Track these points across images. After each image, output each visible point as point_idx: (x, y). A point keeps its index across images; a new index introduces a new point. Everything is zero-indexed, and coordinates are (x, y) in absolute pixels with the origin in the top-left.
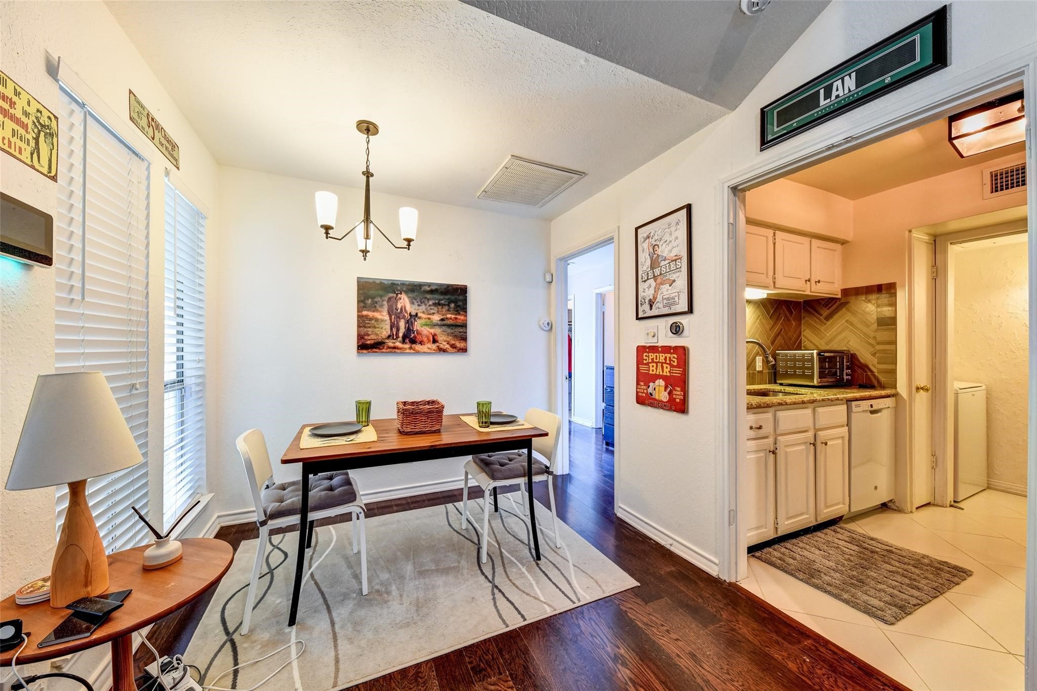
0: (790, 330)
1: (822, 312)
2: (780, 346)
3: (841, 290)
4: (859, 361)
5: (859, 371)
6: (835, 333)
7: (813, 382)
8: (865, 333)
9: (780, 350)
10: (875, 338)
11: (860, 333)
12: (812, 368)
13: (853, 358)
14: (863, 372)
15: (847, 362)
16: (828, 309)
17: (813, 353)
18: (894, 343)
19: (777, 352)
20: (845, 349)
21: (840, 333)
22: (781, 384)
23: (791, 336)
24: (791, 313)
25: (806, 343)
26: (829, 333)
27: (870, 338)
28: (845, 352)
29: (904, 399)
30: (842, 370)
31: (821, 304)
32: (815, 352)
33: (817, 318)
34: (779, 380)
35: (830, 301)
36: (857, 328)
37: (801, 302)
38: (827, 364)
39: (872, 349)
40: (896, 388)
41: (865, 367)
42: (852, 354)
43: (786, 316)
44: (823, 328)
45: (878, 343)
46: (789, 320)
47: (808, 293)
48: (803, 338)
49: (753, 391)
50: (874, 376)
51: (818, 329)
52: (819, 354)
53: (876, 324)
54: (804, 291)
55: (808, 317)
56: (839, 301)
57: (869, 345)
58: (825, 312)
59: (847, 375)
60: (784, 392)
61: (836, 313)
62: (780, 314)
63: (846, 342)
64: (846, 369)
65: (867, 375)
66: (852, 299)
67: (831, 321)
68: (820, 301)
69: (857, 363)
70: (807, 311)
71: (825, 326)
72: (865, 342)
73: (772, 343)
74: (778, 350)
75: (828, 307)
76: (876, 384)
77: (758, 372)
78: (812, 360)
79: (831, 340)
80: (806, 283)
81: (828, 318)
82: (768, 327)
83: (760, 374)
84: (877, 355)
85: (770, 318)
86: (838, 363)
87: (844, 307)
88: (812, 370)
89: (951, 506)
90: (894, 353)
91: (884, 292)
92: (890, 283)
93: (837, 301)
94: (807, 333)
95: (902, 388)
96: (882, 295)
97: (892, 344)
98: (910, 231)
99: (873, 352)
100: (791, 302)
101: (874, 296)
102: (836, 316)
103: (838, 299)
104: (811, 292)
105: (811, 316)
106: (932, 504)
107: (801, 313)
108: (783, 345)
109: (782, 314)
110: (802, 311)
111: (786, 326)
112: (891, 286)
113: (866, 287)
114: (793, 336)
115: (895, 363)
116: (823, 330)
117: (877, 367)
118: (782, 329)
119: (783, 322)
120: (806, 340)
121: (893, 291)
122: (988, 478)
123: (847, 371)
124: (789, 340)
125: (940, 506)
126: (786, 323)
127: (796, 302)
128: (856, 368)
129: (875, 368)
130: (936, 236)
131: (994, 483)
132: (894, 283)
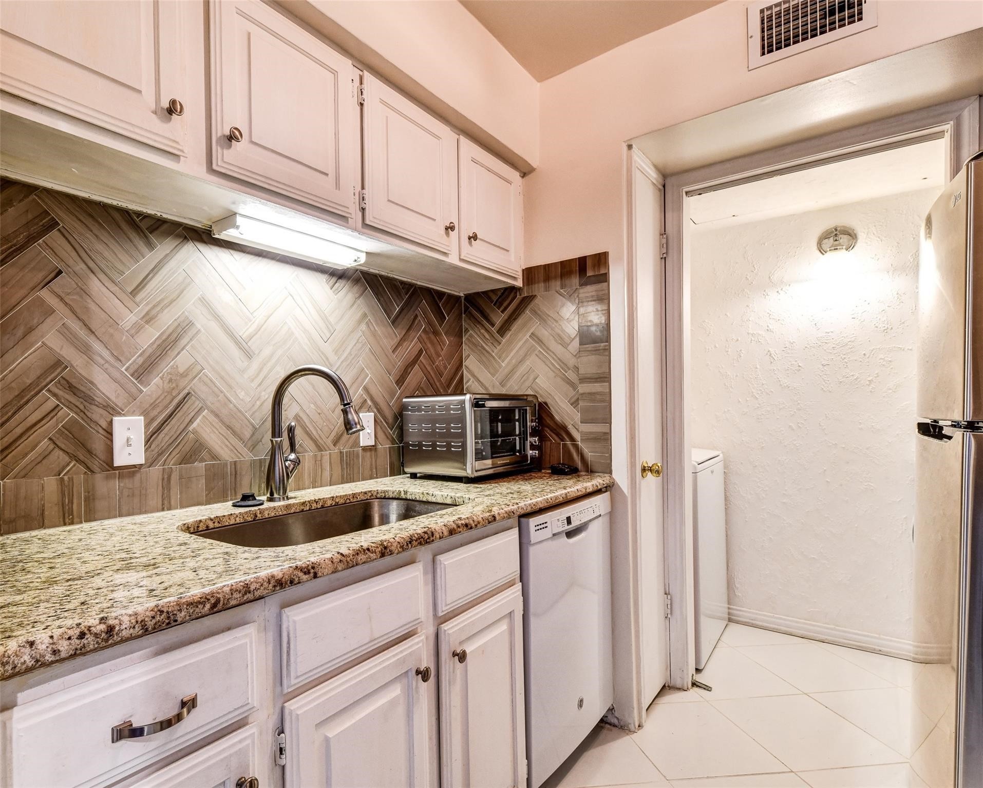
0: (439, 355)
1: (493, 318)
2: (419, 388)
3: (523, 270)
4: (552, 418)
5: (553, 438)
7: (465, 470)
8: (561, 361)
9: (418, 396)
10: (576, 368)
11: (553, 359)
12: (463, 435)
13: (542, 411)
14: (558, 442)
15: (533, 421)
16: (503, 312)
17: (463, 402)
18: (605, 378)
19: (404, 400)
20: (530, 392)
21: (521, 361)
22: (414, 476)
23: (442, 369)
24: (442, 318)
25: (470, 383)
26: (506, 362)
27: (569, 369)
28: (530, 399)
30: (523, 439)
31: (492, 302)
32: (469, 399)
33: (486, 330)
34: (409, 467)
35: (506, 293)
36: (548, 349)
37: (460, 297)
38: (500, 424)
39: (572, 393)
40: (610, 472)
41: (562, 430)
42: (540, 404)
43: (430, 323)
44: (496, 351)
45: (583, 380)
46: (436, 333)
48: (465, 372)
50: (576, 447)
51: (488, 352)
52: (477, 404)
53: (577, 339)
54: (445, 254)
55: (473, 329)
56: (520, 295)
57: (568, 383)
58: (499, 318)
59: (533, 447)
60: (406, 499)
61: (515, 319)
62: (416, 316)
63: (532, 378)
64: (530, 436)
65: (565, 445)
66: (539, 289)
67: (508, 335)
68: (491, 294)
69: (549, 421)
70: (471, 316)
71: (498, 348)
72: (563, 379)
73: (400, 381)
74: (407, 397)
75: (502, 309)
76: (579, 465)
77: (365, 449)
78: (461, 419)
79: (508, 377)
80: (448, 235)
81: (504, 329)
82: (389, 343)
83: (368, 454)
84: (581, 404)
85: (393, 322)
86: (517, 423)
87: (526, 307)
88: (462, 440)
89: (694, 684)
90: (606, 399)
91: (590, 273)
92: (599, 254)
93: (518, 294)
94: (471, 363)
95: (620, 474)
96: (586, 281)
97: (604, 382)
98: (630, 147)
99: (573, 400)
100: (441, 294)
101: (575, 281)
102: (515, 327)
103: (519, 289)
104: (461, 260)
105: (476, 327)
106: (665, 689)
107: (462, 320)
108: (425, 389)
109: (419, 318)
110: (464, 315)
111: (429, 345)
112: (601, 259)
113: (562, 263)
114: (445, 367)
115: (608, 420)
116: (496, 354)
117: (580, 430)
118: (420, 352)
119: (423, 335)
120: (470, 376)
121: (602, 271)
122: (729, 603)
123: (530, 439)
124: (435, 373)
125: (679, 689)
126: (429, 338)
127: (450, 296)
128: (548, 433)
129: (578, 431)
130: (666, 176)
131: (736, 612)
132: (605, 254)
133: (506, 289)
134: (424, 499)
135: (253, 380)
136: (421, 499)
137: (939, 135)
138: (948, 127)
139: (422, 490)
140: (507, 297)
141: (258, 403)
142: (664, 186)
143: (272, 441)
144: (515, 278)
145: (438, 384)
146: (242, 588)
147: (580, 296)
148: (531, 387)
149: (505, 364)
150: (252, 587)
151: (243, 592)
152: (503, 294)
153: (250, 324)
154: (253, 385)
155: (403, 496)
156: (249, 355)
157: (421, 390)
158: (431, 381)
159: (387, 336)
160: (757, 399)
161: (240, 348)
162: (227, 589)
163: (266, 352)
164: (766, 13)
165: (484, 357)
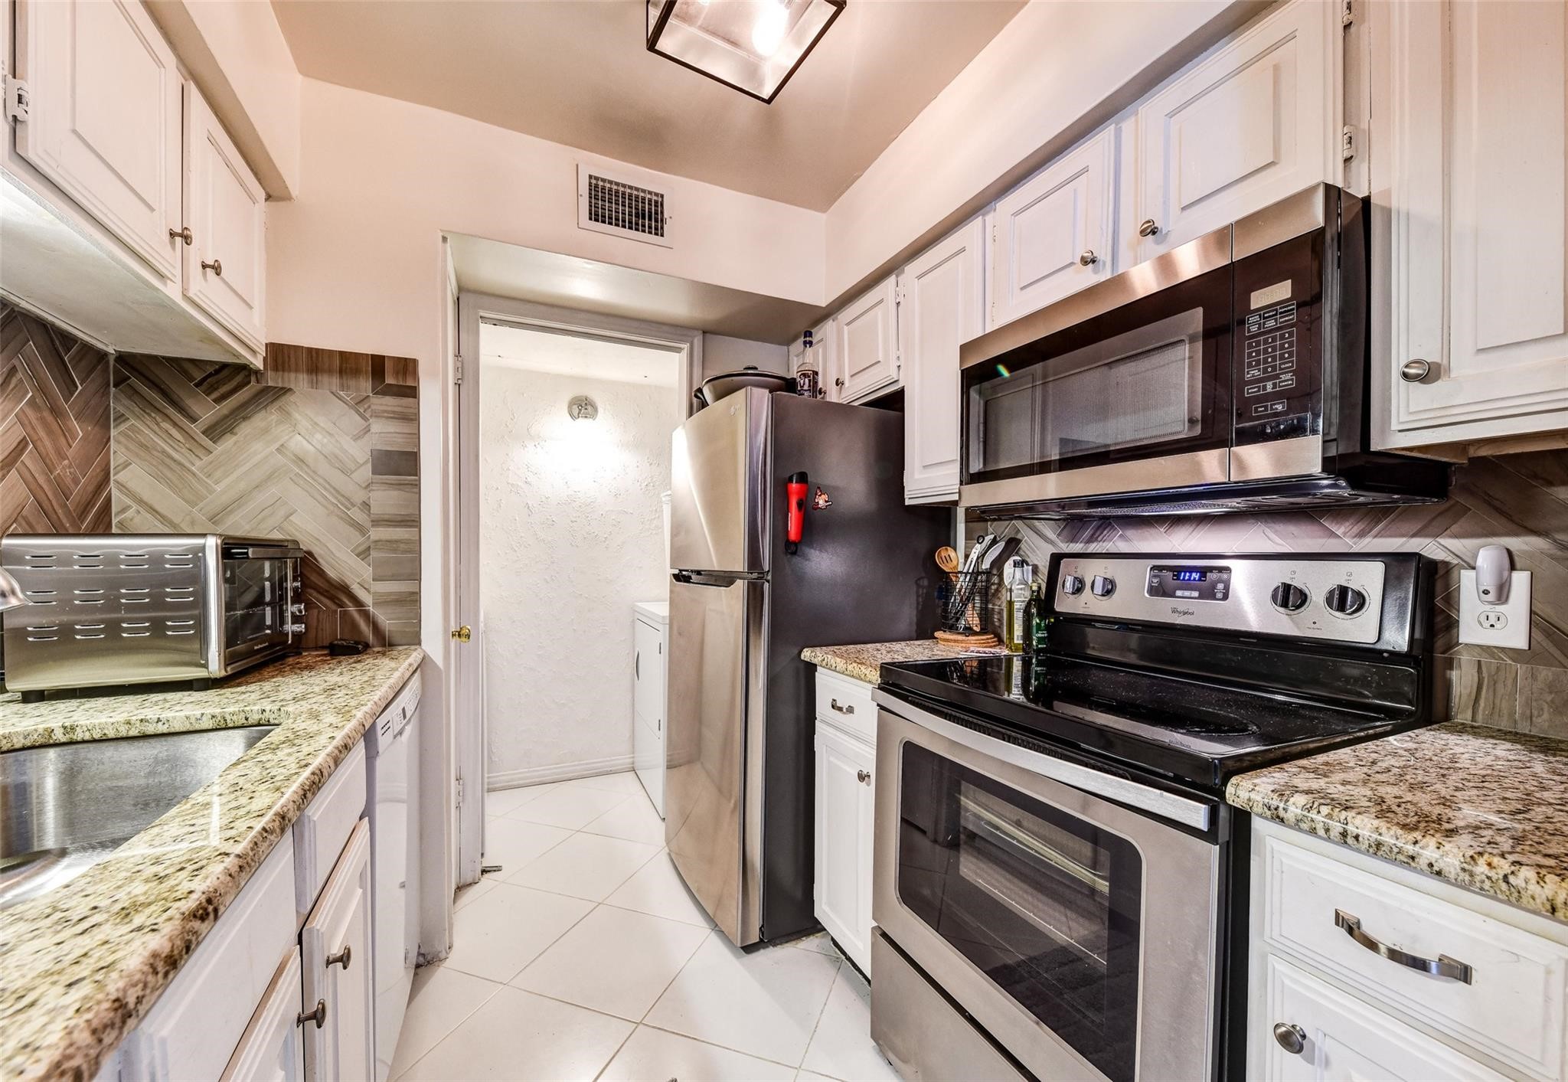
0: (62, 456)
1: (195, 407)
2: (18, 517)
3: (266, 344)
4: (321, 573)
5: (326, 604)
6: (242, 485)
7: (205, 666)
8: (337, 491)
10: (366, 505)
11: (325, 489)
12: (200, 605)
13: (306, 565)
14: (334, 607)
15: (295, 579)
16: (217, 401)
17: (203, 548)
18: (413, 521)
19: (8, 543)
20: (276, 535)
21: (259, 487)
22: (35, 696)
23: (68, 481)
24: (69, 387)
25: (129, 514)
26: (224, 484)
27: (353, 505)
28: (288, 545)
29: (438, 666)
30: (279, 609)
31: (191, 379)
32: (212, 544)
33: (175, 424)
35: (225, 373)
36: (315, 472)
37: (102, 356)
39: (357, 539)
40: (420, 644)
41: (338, 592)
43: (42, 389)
44: (198, 463)
45: (377, 522)
46: (57, 413)
47: (172, 291)
48: (115, 494)
50: (366, 615)
52: (228, 551)
53: (369, 468)
54: (161, 276)
56: (258, 381)
57: (352, 525)
58: (208, 411)
59: (296, 619)
61: (245, 418)
62: (13, 371)
63: (281, 513)
64: (292, 604)
65: (345, 614)
66: (299, 382)
67: (228, 443)
69: (314, 578)
70: (134, 394)
71: (205, 459)
72: (344, 520)
74: (9, 536)
75: (215, 395)
76: (371, 638)
78: (197, 579)
79: (227, 509)
80: (173, 244)
81: (217, 431)
84: (374, 554)
87: (272, 402)
88: (196, 612)
89: (484, 872)
90: (414, 550)
91: (390, 380)
92: (406, 359)
93: (253, 379)
94: (133, 478)
95: (433, 643)
96: (384, 390)
97: (411, 526)
98: (444, 239)
99: (361, 548)
100: (68, 339)
101: (366, 385)
102: (245, 429)
103: (257, 372)
104: (185, 296)
105: (150, 415)
106: (459, 889)
107: (109, 398)
108: (31, 519)
109: (20, 375)
110: (113, 390)
111: (42, 433)
112: (407, 366)
113: (342, 353)
114: (76, 482)
115: (416, 576)
116: (201, 470)
117: (372, 590)
118: (22, 445)
119: (29, 412)
120: (129, 502)
121: (410, 383)
123: (291, 609)
124: (55, 495)
125: (470, 885)
126: (42, 420)
127: (87, 348)
128: (313, 596)
129: (369, 592)
130: (461, 289)
131: (494, 779)
132: (414, 362)
133: (224, 366)
134: (133, 732)
136: (124, 734)
138: (685, 346)
139: (124, 717)
140: (230, 378)
142: (459, 299)
144: (254, 352)
145: (60, 511)
147: (373, 407)
148: (280, 529)
149: (222, 488)
152: (217, 372)
155: (59, 736)
157: (24, 523)
158: (46, 504)
164: (594, 181)
165: (166, 469)
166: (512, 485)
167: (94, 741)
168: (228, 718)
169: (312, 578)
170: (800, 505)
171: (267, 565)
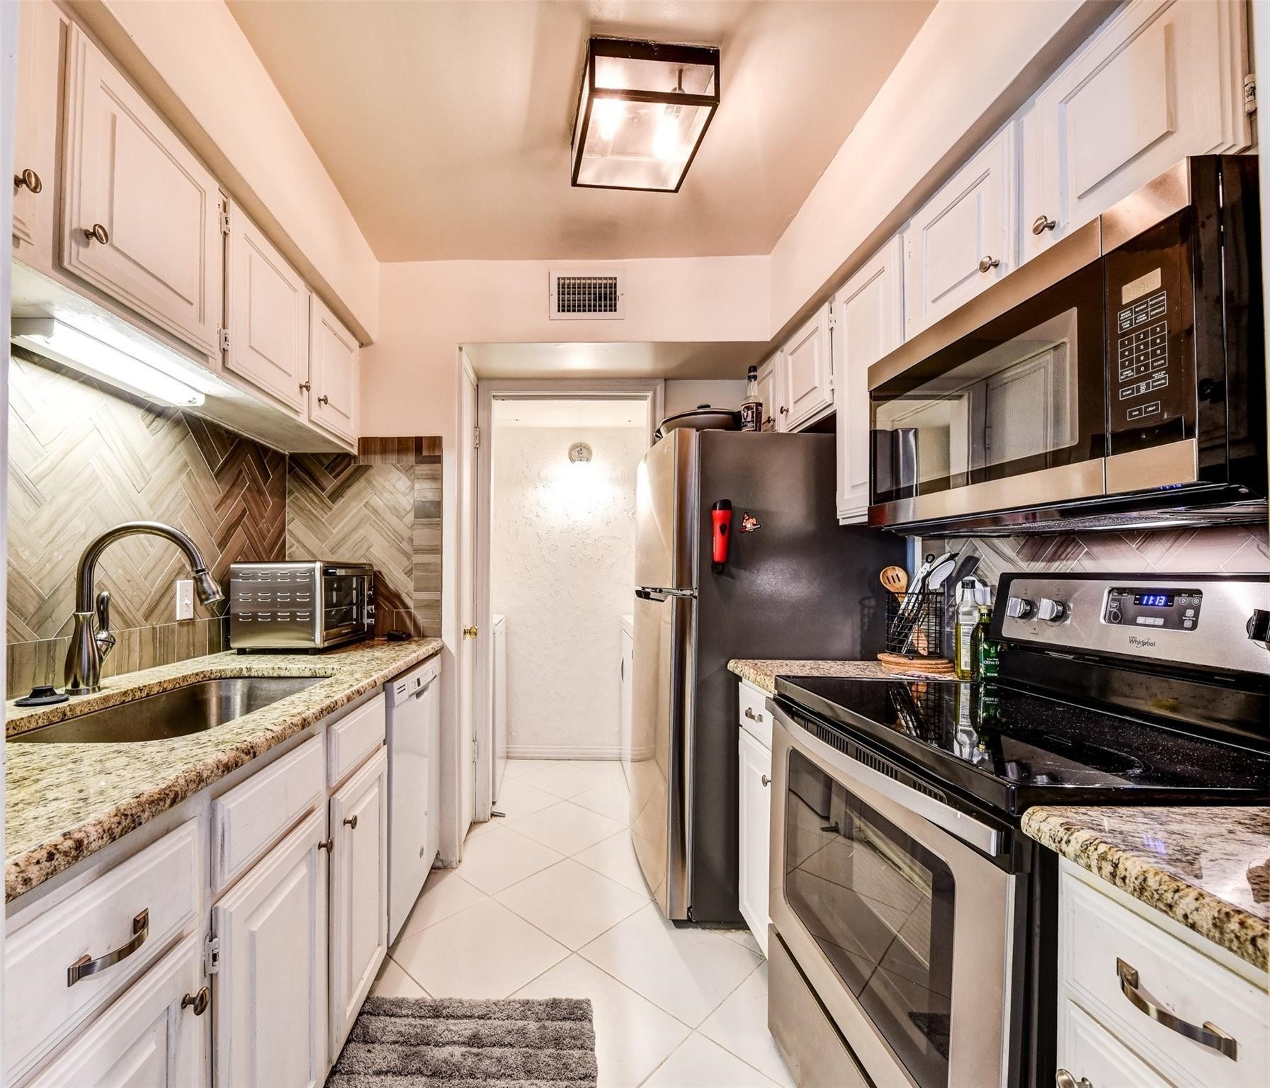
0: (262, 517)
1: (325, 483)
2: (241, 552)
3: (359, 439)
4: (386, 586)
5: (386, 606)
6: (346, 530)
7: (314, 640)
8: (395, 531)
9: (240, 562)
10: (411, 540)
11: (388, 529)
12: (312, 604)
13: (377, 580)
14: (392, 609)
15: (369, 589)
16: (335, 477)
17: (314, 570)
18: (437, 550)
19: (232, 566)
20: (363, 561)
21: (355, 529)
22: (242, 652)
23: (265, 531)
24: (266, 477)
25: (294, 549)
26: (337, 529)
27: (404, 540)
28: (367, 568)
29: (452, 654)
30: (360, 609)
31: (323, 465)
32: (318, 565)
33: (315, 494)
34: (234, 641)
35: (339, 459)
36: (383, 519)
37: (283, 456)
38: (334, 593)
39: (405, 562)
40: (441, 637)
41: (395, 598)
42: (375, 574)
43: (254, 480)
44: (326, 517)
45: (417, 551)
46: (260, 492)
47: (303, 420)
48: (288, 537)
49: (156, 690)
50: (409, 614)
51: (317, 518)
52: (325, 572)
53: (413, 512)
54: (296, 412)
55: (298, 492)
56: (355, 463)
57: (403, 553)
58: (331, 484)
59: (370, 616)
60: (250, 677)
61: (349, 487)
62: (240, 472)
63: (365, 547)
64: (368, 605)
65: (398, 613)
66: (376, 460)
67: (341, 502)
68: (321, 457)
69: (382, 590)
70: (297, 478)
71: (329, 514)
72: (398, 550)
73: (222, 544)
74: (235, 562)
75: (334, 474)
76: (412, 631)
77: (182, 623)
78: (310, 588)
79: (339, 545)
80: (301, 392)
81: (335, 495)
82: (212, 499)
83: (185, 629)
84: (415, 573)
85: (217, 476)
86: (354, 592)
87: (362, 475)
88: (310, 609)
89: (492, 814)
90: (438, 570)
91: (425, 453)
92: (435, 437)
93: (353, 461)
94: (296, 528)
95: (449, 637)
96: (422, 460)
97: (436, 553)
98: (460, 349)
99: (408, 569)
100: (266, 450)
101: (411, 459)
102: (349, 493)
103: (355, 457)
104: (310, 421)
105: (304, 489)
106: (474, 824)
107: (285, 480)
108: (247, 552)
109: (244, 474)
110: (288, 475)
111: (253, 505)
112: (436, 442)
113: (399, 439)
114: (269, 531)
115: (439, 589)
116: (327, 520)
117: (413, 598)
118: (244, 512)
119: (247, 493)
120: (294, 542)
121: (437, 454)
122: (507, 743)
123: (368, 608)
124: (259, 539)
125: (482, 821)
126: (253, 498)
127: (275, 453)
128: (381, 601)
129: (411, 599)
130: (479, 378)
131: (512, 750)
132: (440, 438)
133: (339, 455)
134: (275, 675)
135: (41, 537)
136: (271, 675)
137: (644, 398)
138: (650, 394)
139: (270, 666)
140: (341, 463)
141: (48, 566)
142: (477, 386)
143: (77, 617)
144: (352, 445)
145: (261, 548)
146: (195, 777)
147: (416, 472)
148: (364, 556)
149: (337, 531)
150: (205, 776)
151: (197, 781)
152: (335, 459)
153: (40, 460)
154: (41, 542)
155: (245, 673)
156: (37, 501)
157: (244, 555)
158: (254, 545)
159: (211, 491)
160: (529, 571)
161: (25, 491)
162: (182, 781)
163: (63, 499)
164: (562, 281)
165: (312, 522)
166: (527, 518)
167: (259, 677)
168: (317, 671)
169: (381, 589)
170: (723, 529)
171: (354, 579)
